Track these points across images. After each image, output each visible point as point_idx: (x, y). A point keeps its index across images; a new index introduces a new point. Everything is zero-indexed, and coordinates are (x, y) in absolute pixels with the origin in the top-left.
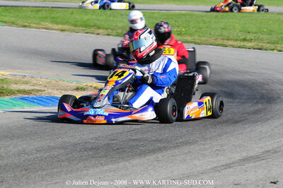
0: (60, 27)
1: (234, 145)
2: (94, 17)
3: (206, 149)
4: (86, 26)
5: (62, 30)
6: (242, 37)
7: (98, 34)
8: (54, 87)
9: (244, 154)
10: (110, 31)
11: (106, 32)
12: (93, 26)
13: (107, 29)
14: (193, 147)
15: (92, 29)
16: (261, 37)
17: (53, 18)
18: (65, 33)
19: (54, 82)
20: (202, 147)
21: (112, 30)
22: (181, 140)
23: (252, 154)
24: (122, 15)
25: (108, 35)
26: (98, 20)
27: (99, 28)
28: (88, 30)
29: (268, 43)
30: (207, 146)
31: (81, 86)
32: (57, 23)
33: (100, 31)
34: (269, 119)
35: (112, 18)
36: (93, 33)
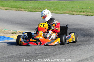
0: (5, 8)
1: (77, 54)
2: (19, 4)
3: (66, 56)
4: (16, 8)
5: (6, 9)
6: (80, 11)
7: (21, 11)
8: (3, 33)
9: (82, 58)
10: (26, 9)
11: (24, 10)
12: (19, 7)
13: (24, 9)
14: (61, 55)
15: (18, 9)
16: (88, 10)
17: (2, 4)
18: (7, 10)
19: (3, 31)
20: (64, 55)
21: (27, 9)
22: (56, 53)
23: (84, 58)
24: (31, 3)
25: (25, 11)
26: (21, 5)
27: (21, 8)
28: (17, 9)
29: (91, 13)
30: (66, 55)
31: (14, 32)
32: (4, 7)
33: (22, 9)
34: (91, 44)
35: (26, 4)
36: (19, 10)
